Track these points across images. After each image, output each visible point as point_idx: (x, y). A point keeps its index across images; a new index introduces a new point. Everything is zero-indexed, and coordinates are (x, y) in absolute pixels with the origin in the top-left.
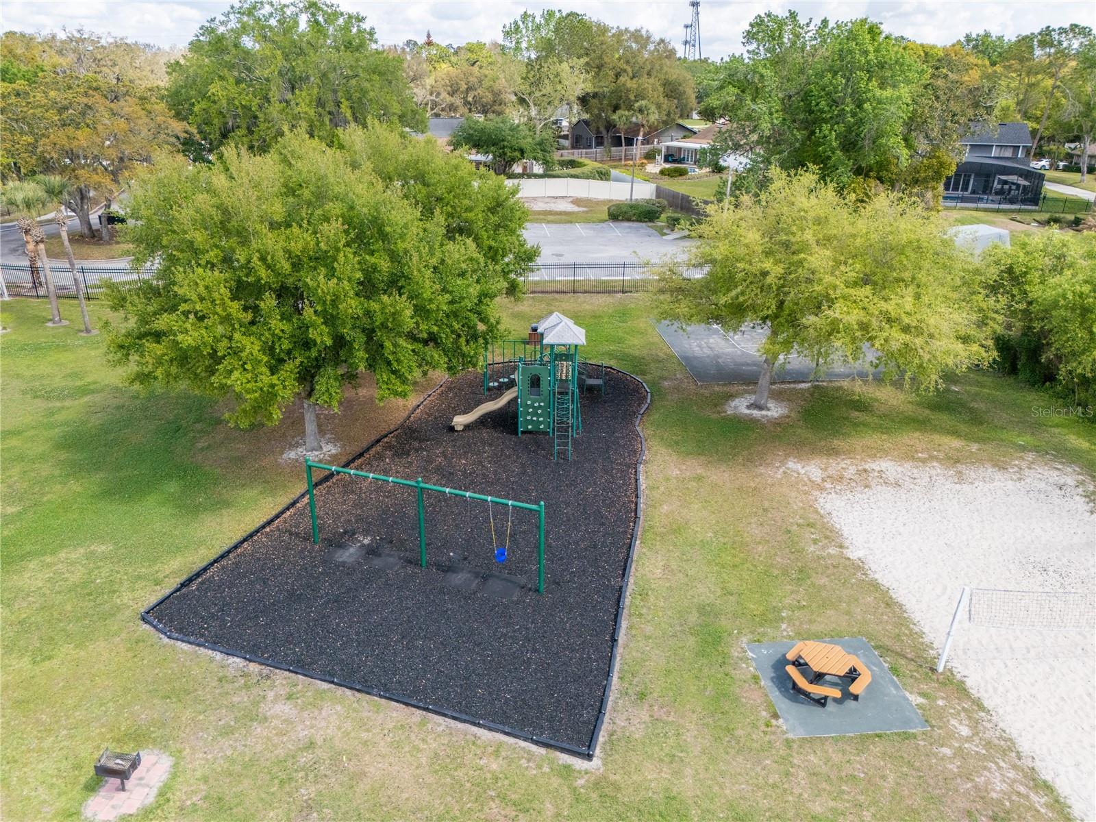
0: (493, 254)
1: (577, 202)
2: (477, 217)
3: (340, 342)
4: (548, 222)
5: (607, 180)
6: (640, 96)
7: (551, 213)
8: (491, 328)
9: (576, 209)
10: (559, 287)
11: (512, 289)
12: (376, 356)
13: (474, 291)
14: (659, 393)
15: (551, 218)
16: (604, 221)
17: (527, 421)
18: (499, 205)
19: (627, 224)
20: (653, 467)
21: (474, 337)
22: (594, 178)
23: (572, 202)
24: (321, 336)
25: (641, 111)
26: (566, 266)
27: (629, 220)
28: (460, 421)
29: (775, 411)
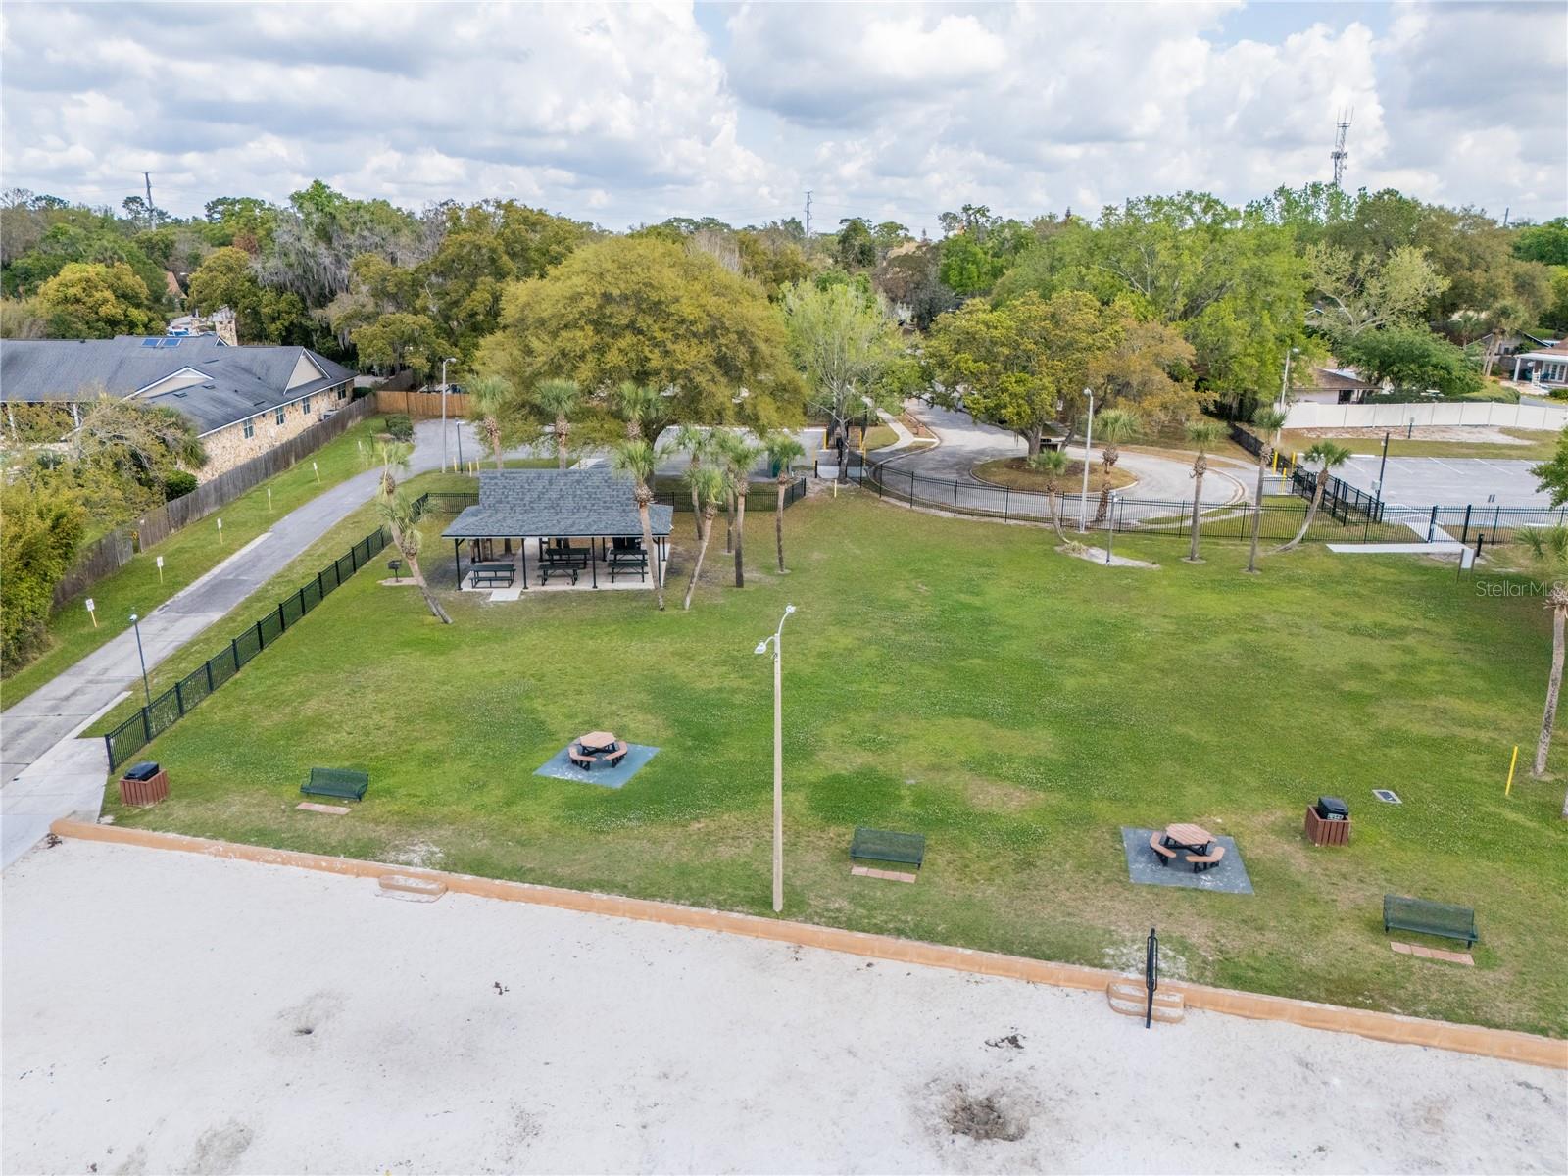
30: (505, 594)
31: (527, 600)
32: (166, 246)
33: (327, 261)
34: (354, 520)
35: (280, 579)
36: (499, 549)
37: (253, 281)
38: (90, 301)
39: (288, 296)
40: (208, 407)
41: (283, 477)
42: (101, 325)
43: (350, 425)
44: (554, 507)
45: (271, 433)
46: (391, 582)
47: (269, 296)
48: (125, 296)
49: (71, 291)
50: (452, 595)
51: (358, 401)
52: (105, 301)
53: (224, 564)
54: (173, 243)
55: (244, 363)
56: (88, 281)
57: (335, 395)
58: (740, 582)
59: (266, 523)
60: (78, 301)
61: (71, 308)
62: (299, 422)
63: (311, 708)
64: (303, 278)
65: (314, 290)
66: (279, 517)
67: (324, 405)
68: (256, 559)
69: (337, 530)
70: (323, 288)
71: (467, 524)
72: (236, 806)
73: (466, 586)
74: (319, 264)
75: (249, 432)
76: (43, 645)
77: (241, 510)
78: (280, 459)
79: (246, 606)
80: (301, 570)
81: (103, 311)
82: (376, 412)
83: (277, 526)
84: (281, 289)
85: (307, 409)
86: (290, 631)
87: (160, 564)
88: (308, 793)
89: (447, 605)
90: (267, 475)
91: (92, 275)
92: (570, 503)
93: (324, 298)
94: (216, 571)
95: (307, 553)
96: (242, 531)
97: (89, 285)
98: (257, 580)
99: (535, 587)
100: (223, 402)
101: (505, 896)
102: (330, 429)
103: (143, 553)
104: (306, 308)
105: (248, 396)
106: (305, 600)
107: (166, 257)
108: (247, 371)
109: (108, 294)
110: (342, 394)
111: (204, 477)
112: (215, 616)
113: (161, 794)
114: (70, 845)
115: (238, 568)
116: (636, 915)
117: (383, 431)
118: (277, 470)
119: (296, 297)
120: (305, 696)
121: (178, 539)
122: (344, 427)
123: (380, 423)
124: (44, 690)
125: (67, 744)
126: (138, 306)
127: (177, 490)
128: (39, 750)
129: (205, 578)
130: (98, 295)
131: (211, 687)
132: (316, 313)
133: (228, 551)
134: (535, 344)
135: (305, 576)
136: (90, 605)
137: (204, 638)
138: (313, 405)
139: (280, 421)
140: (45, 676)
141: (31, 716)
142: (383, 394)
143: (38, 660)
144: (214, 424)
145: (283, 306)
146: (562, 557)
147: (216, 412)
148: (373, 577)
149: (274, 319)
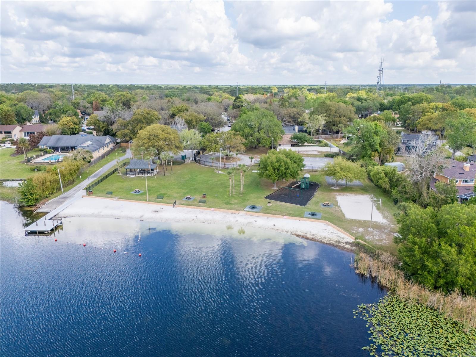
0: (299, 165)
1: (319, 152)
2: (297, 161)
3: (282, 174)
4: (311, 157)
5: (327, 147)
6: (340, 123)
7: (312, 155)
8: (298, 174)
9: (318, 154)
10: (310, 170)
11: (301, 170)
12: (286, 176)
13: (296, 170)
14: (322, 185)
15: (312, 156)
16: (323, 157)
17: (302, 187)
18: (300, 159)
19: (328, 158)
20: (317, 193)
21: (296, 175)
22: (324, 146)
23: (318, 152)
24: (281, 174)
25: (340, 127)
26: (311, 167)
27: (329, 157)
28: (293, 186)
29: (337, 188)
30: (132, 176)
31: (135, 177)
32: (78, 104)
33: (113, 117)
34: (114, 166)
35: (104, 174)
36: (133, 170)
37: (99, 120)
38: (68, 125)
39: (105, 123)
40: (92, 148)
41: (104, 159)
42: (70, 129)
43: (115, 150)
44: (140, 165)
45: (102, 152)
46: (118, 175)
47: (102, 123)
48: (75, 123)
49: (65, 123)
50: (126, 176)
51: (117, 145)
52: (71, 125)
53: (96, 172)
54: (79, 103)
55: (98, 139)
56: (68, 121)
57: (113, 144)
58: (164, 175)
59: (101, 167)
60: (66, 125)
61: (65, 126)
62: (107, 149)
63: (107, 187)
64: (108, 120)
65: (110, 122)
66: (103, 166)
67: (111, 146)
68: (100, 172)
69: (112, 168)
70: (112, 121)
71: (128, 167)
72: (99, 195)
73: (128, 175)
74: (111, 117)
75: (98, 152)
76: (76, 181)
77: (98, 165)
78: (104, 156)
79: (99, 177)
80: (106, 173)
81: (71, 126)
82: (120, 147)
83: (103, 167)
84: (104, 122)
85: (108, 147)
86: (105, 180)
87: (88, 172)
88: (106, 194)
89: (124, 177)
90: (101, 159)
91: (69, 120)
92: (142, 164)
93: (112, 123)
94: (95, 173)
95: (108, 171)
96: (98, 168)
97: (68, 122)
98: (101, 174)
99: (137, 175)
100: (95, 147)
101: (124, 201)
102: (112, 150)
103: (85, 171)
104: (108, 125)
105: (98, 146)
106: (107, 177)
107: (78, 106)
108: (98, 141)
109: (72, 123)
110: (114, 144)
111: (92, 160)
112: (95, 179)
113: (92, 194)
114: (84, 198)
115: (98, 173)
116: (135, 202)
117: (121, 151)
118: (103, 158)
119: (106, 124)
120: (107, 186)
121: (89, 169)
122: (114, 150)
123: (120, 149)
124: (77, 186)
125: (81, 190)
126: (77, 125)
127: (89, 162)
128: (78, 191)
129: (94, 174)
130: (70, 124)
131: (96, 185)
132: (110, 127)
133: (96, 171)
134: (140, 142)
135: (107, 174)
136: (80, 177)
137: (94, 181)
138: (109, 146)
139: (104, 149)
140: (77, 184)
141: (71, 192)
142: (122, 144)
143: (75, 183)
144: (93, 151)
145: (104, 125)
146: (142, 172)
147: (94, 149)
148: (116, 174)
149: (102, 128)
